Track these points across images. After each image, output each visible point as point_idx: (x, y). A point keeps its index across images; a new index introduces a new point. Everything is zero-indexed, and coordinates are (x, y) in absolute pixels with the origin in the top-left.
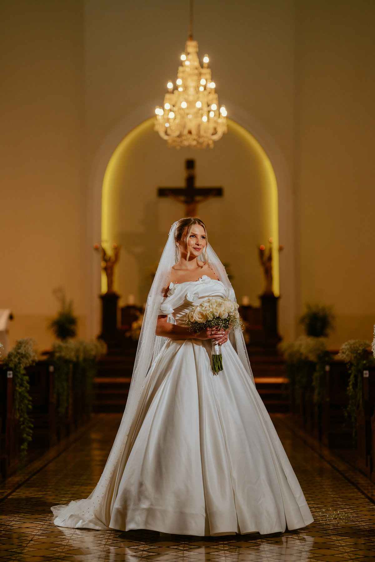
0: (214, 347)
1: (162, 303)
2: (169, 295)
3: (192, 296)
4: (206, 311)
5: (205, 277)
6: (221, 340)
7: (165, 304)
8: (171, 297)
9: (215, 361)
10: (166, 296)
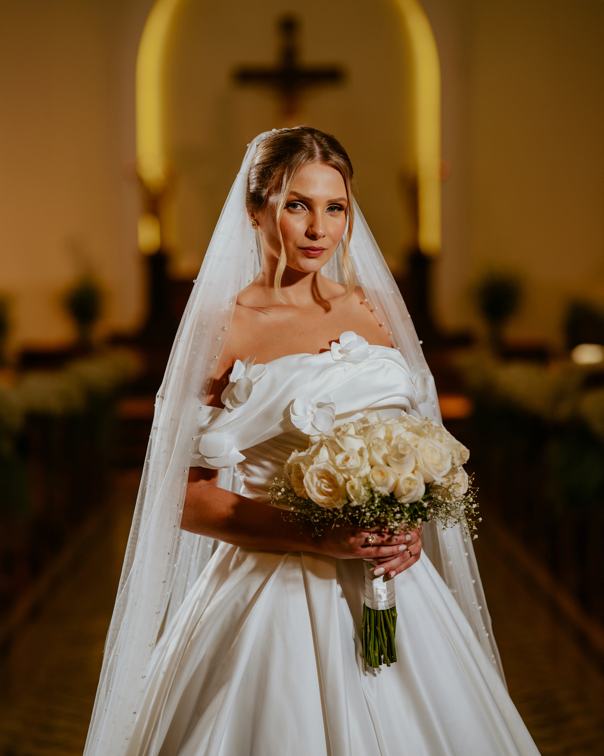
0: (372, 584)
1: (203, 430)
2: (227, 403)
3: (309, 413)
4: (347, 471)
5: (349, 338)
6: (394, 562)
7: (215, 433)
8: (235, 410)
9: (368, 630)
10: (217, 404)
